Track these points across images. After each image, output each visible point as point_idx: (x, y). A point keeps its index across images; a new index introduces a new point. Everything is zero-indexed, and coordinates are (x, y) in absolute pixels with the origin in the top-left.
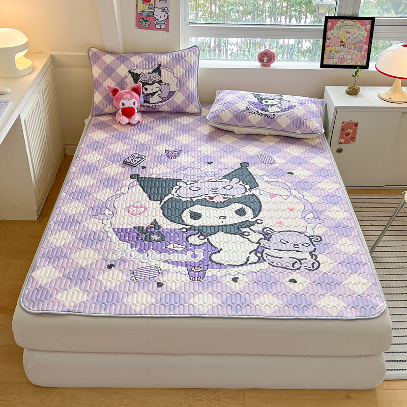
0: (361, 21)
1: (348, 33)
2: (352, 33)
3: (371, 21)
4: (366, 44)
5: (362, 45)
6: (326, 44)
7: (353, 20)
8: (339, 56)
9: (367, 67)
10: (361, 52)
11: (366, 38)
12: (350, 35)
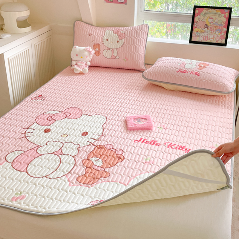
0: (221, 10)
1: (211, 18)
2: (214, 19)
3: (229, 10)
4: (225, 27)
5: (222, 28)
6: (194, 26)
7: (215, 9)
8: (204, 36)
9: (225, 44)
10: (221, 33)
11: (225, 23)
12: (213, 20)
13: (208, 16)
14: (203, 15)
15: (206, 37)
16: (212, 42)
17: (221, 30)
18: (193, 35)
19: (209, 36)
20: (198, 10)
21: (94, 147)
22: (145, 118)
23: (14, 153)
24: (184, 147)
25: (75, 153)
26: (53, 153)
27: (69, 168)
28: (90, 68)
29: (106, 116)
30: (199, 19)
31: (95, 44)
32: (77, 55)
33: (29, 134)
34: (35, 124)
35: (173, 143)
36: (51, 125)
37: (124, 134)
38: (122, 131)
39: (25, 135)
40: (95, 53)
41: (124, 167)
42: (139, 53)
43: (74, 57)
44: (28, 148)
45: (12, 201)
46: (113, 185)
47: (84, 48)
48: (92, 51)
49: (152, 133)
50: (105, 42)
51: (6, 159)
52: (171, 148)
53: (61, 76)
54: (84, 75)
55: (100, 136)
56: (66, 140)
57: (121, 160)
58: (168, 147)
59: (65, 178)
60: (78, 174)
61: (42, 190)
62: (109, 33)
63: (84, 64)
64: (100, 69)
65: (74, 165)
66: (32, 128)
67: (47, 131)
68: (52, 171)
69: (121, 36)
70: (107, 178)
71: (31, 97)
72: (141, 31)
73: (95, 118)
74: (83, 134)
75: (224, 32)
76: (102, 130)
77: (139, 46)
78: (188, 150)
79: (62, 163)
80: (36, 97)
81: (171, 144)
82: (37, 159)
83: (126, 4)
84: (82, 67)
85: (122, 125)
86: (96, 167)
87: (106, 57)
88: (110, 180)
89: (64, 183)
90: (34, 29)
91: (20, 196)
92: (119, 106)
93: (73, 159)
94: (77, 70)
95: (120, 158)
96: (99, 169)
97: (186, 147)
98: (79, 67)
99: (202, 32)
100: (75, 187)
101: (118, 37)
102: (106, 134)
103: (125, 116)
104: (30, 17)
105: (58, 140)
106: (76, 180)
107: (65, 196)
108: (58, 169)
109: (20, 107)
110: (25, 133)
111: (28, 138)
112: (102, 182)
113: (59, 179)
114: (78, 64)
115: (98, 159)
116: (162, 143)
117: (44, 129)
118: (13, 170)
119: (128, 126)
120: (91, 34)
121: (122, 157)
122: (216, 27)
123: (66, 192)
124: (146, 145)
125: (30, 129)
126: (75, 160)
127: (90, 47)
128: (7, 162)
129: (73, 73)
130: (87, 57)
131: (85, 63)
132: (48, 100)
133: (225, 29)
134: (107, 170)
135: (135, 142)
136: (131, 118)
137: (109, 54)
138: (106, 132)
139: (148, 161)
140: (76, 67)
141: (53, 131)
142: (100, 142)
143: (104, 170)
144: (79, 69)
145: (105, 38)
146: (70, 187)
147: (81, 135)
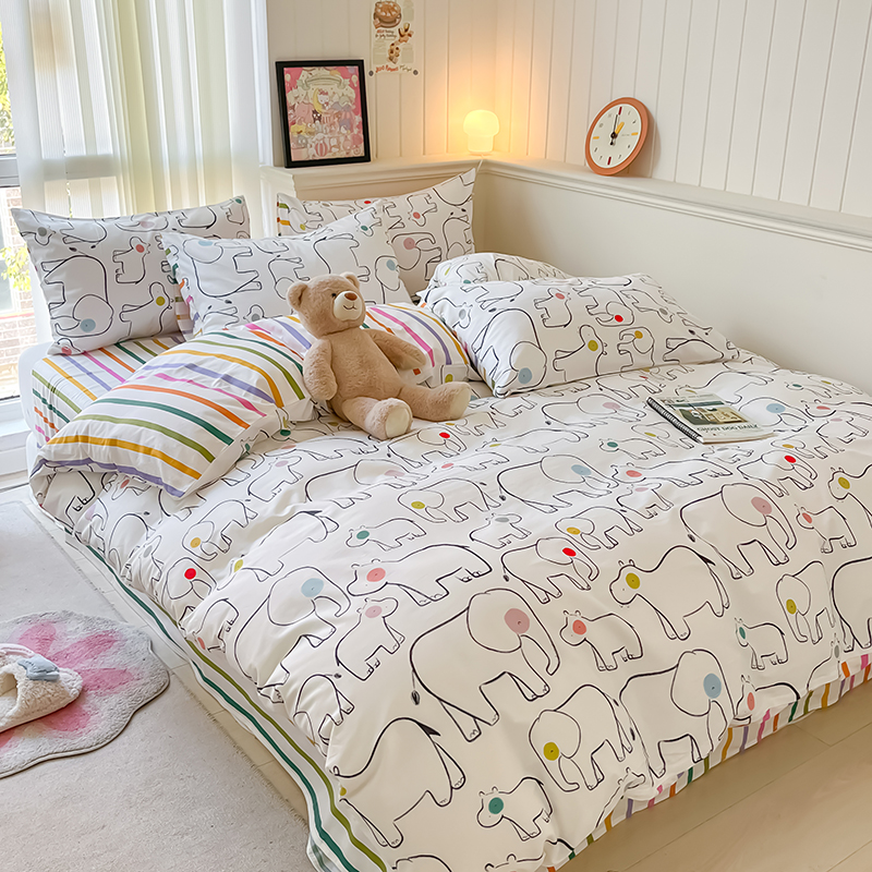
13: (315, 87)
15: (321, 147)
20: (288, 72)
30: (296, 98)
75: (358, 127)
99: (310, 133)
122: (338, 115)
133: (359, 119)
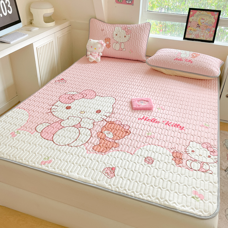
0: (211, 12)
1: (203, 19)
2: (206, 19)
3: (218, 13)
4: (213, 27)
5: (211, 27)
6: (188, 25)
7: (207, 12)
8: (196, 34)
9: (213, 42)
10: (210, 32)
11: (214, 23)
12: (204, 21)
14: (196, 16)
16: (202, 39)
17: (210, 30)
18: (187, 33)
19: (200, 34)
21: (106, 122)
22: (146, 100)
23: (43, 125)
24: (179, 125)
25: (91, 126)
26: (74, 126)
27: (86, 139)
28: (101, 57)
29: (115, 97)
31: (107, 38)
32: (92, 47)
33: (54, 109)
34: (59, 102)
35: (170, 122)
36: (72, 103)
37: (130, 113)
38: (128, 110)
39: (51, 111)
40: (106, 46)
41: (131, 139)
42: (142, 47)
43: (89, 48)
44: (53, 121)
45: (41, 165)
46: (121, 153)
47: (98, 41)
48: (104, 44)
49: (153, 113)
50: (114, 37)
51: (36, 129)
52: (168, 125)
53: (78, 63)
54: (97, 64)
55: (111, 114)
56: (84, 116)
57: (128, 134)
58: (166, 124)
59: (83, 146)
60: (93, 144)
61: (65, 156)
62: (118, 29)
63: (97, 55)
64: (110, 59)
65: (90, 136)
66: (56, 105)
67: (68, 108)
68: (73, 141)
69: (128, 31)
70: (117, 148)
71: (55, 80)
72: (145, 29)
73: (107, 99)
74: (97, 112)
76: (112, 109)
77: (143, 41)
78: (182, 127)
79: (81, 134)
80: (59, 80)
81: (168, 122)
82: (60, 131)
83: (133, 5)
84: (95, 57)
85: (128, 105)
86: (108, 139)
87: (115, 49)
88: (120, 150)
89: (82, 151)
90: (57, 24)
91: (48, 160)
92: (126, 90)
93: (90, 132)
94: (91, 59)
95: (127, 132)
96: (111, 140)
97: (180, 125)
98: (93, 57)
100: (92, 154)
101: (125, 32)
102: (116, 112)
103: (130, 98)
104: (54, 14)
105: (77, 115)
106: (92, 148)
107: (83, 161)
108: (78, 139)
109: (46, 87)
110: (51, 109)
111: (53, 113)
112: (113, 151)
113: (78, 147)
114: (92, 54)
115: (110, 132)
116: (161, 121)
117: (66, 106)
118: (42, 139)
119: (134, 106)
120: (103, 29)
121: (129, 132)
123: (85, 158)
124: (148, 122)
125: (55, 106)
126: (91, 132)
127: (103, 41)
128: (37, 132)
129: (88, 61)
130: (99, 48)
131: (98, 53)
132: (68, 83)
134: (117, 141)
135: (139, 119)
136: (135, 100)
137: (117, 47)
138: (115, 110)
139: (150, 135)
140: (90, 56)
141: (73, 108)
142: (111, 118)
143: (115, 141)
144: (93, 59)
145: (115, 33)
146: (88, 154)
147: (95, 112)
